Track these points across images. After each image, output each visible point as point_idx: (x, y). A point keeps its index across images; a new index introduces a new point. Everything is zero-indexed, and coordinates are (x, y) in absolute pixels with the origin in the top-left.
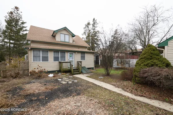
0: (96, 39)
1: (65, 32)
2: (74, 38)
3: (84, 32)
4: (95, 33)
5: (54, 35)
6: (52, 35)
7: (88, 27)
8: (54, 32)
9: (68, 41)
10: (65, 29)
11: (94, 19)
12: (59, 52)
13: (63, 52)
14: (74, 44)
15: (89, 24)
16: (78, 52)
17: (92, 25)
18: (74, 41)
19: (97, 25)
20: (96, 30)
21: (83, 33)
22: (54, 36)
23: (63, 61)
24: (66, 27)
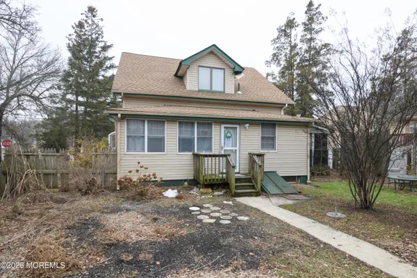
0: (318, 74)
1: (211, 62)
2: (238, 77)
3: (274, 55)
4: (315, 55)
5: (179, 74)
6: (176, 75)
7: (287, 35)
8: (181, 63)
9: (222, 90)
10: (212, 53)
11: (310, 4)
12: (193, 124)
13: (207, 122)
14: (240, 96)
15: (291, 24)
16: (253, 122)
17: (301, 28)
18: (238, 88)
19: (324, 25)
20: (318, 43)
21: (269, 59)
22: (180, 77)
23: (204, 153)
24: (214, 45)
